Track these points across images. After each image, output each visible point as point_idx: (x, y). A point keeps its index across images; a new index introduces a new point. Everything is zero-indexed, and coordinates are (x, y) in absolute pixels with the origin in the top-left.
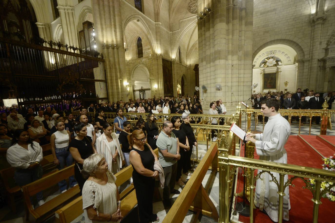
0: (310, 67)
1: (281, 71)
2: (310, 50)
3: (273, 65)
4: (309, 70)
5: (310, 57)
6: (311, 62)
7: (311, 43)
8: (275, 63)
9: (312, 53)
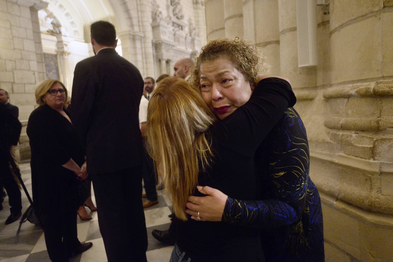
0: (143, 52)
1: (69, 54)
2: (138, 17)
3: (48, 31)
4: (143, 58)
5: (140, 31)
6: (144, 43)
7: (137, 5)
8: (51, 28)
9: (143, 26)
